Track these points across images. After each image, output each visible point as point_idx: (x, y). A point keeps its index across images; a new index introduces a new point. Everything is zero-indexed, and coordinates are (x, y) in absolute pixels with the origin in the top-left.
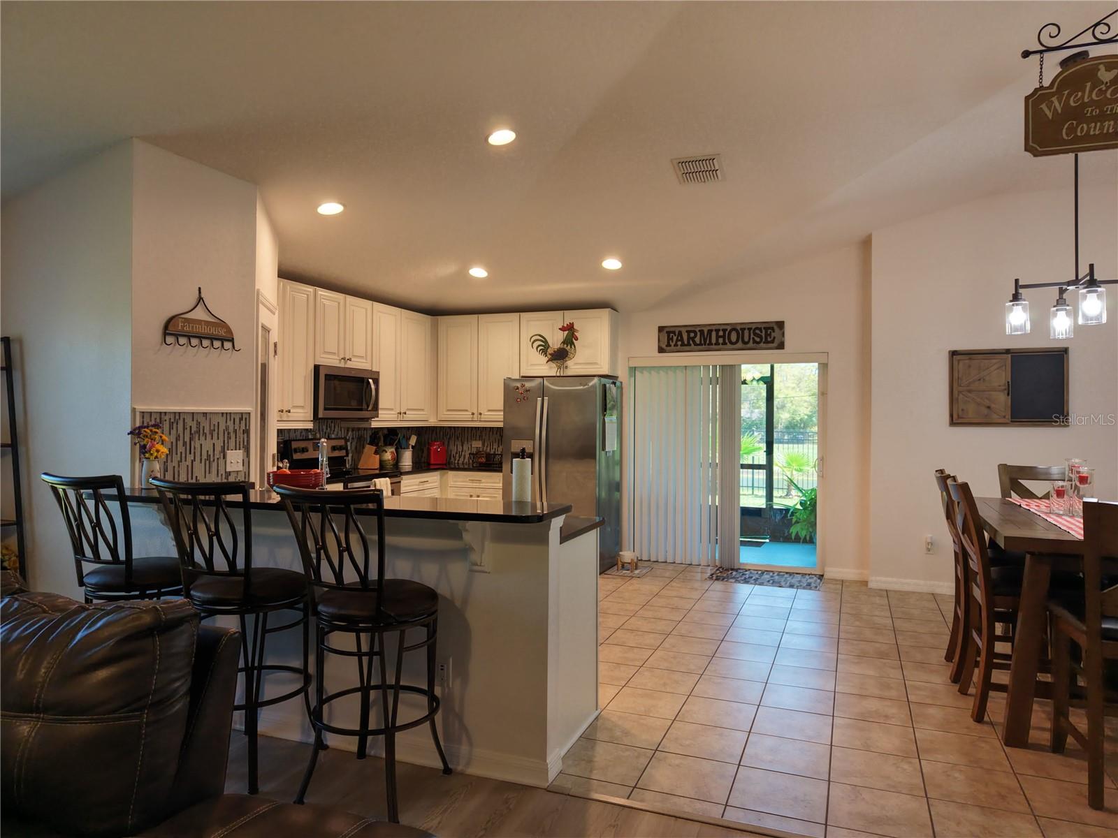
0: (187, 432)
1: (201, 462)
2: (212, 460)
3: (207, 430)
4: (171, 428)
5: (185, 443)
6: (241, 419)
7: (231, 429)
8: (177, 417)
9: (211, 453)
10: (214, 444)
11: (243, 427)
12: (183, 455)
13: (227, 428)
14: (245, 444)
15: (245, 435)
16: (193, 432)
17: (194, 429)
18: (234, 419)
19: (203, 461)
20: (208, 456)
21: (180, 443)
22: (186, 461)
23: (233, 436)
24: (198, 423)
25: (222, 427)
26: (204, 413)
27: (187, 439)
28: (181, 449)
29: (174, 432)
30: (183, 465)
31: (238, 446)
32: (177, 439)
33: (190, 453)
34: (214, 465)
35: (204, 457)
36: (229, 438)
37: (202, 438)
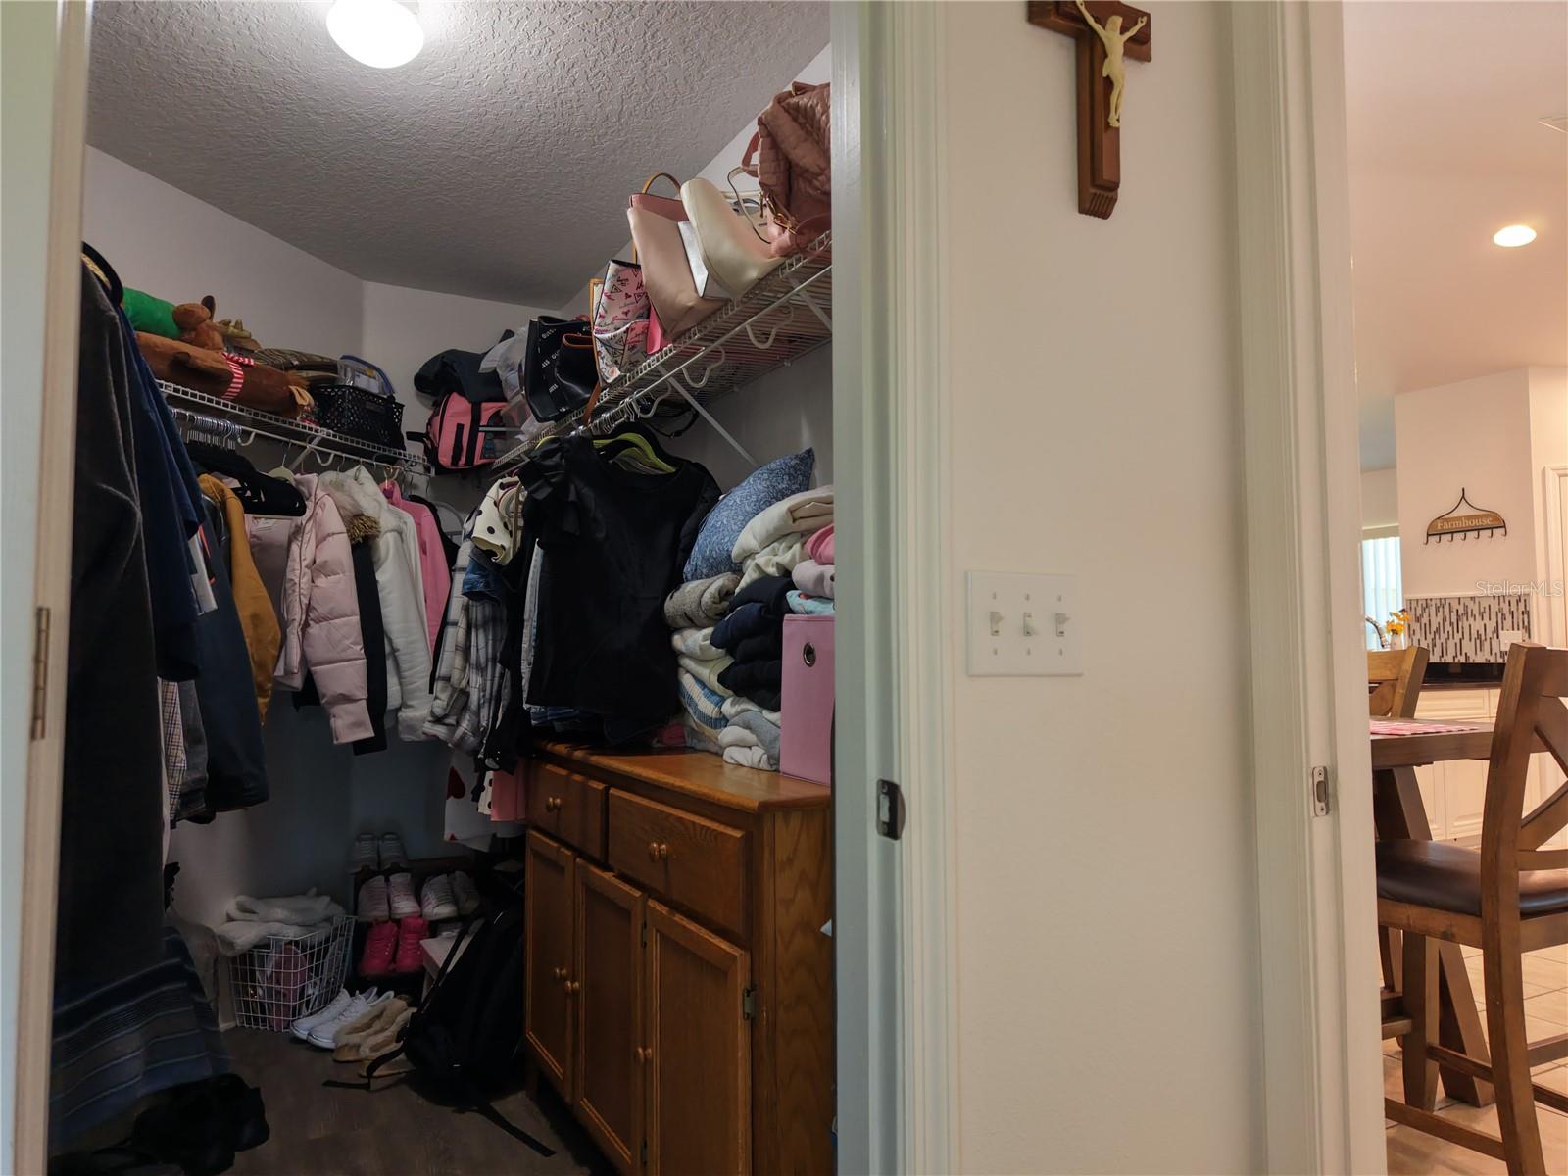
0: (1454, 615)
1: (1470, 640)
2: (1483, 638)
3: (1476, 612)
4: (1437, 610)
5: (1451, 624)
6: (1518, 601)
7: (1506, 611)
8: (1443, 601)
9: (1482, 632)
10: (1485, 625)
11: (1522, 607)
12: (1451, 633)
13: (1501, 610)
14: (1526, 624)
15: (1526, 616)
16: (1460, 613)
17: (1461, 611)
18: (1509, 602)
19: (1473, 639)
20: (1479, 636)
21: (1447, 624)
22: (1454, 638)
23: (1509, 617)
24: (1466, 607)
25: (1495, 608)
26: (1471, 598)
27: (1454, 620)
28: (1448, 628)
29: (1440, 614)
30: (1451, 643)
31: (1516, 626)
32: (1444, 619)
33: (1458, 632)
34: (1486, 645)
35: (1474, 635)
36: (1504, 618)
37: (1471, 620)
